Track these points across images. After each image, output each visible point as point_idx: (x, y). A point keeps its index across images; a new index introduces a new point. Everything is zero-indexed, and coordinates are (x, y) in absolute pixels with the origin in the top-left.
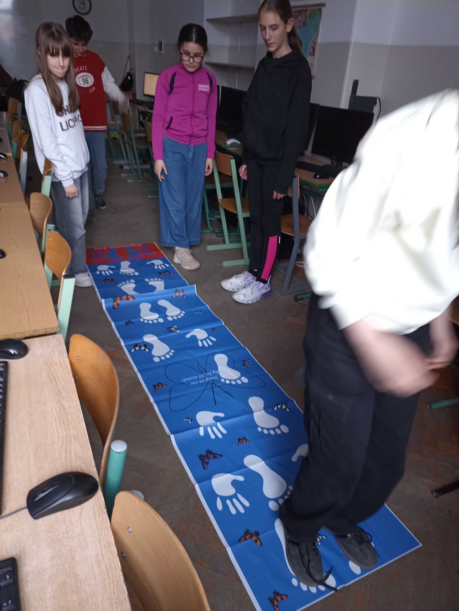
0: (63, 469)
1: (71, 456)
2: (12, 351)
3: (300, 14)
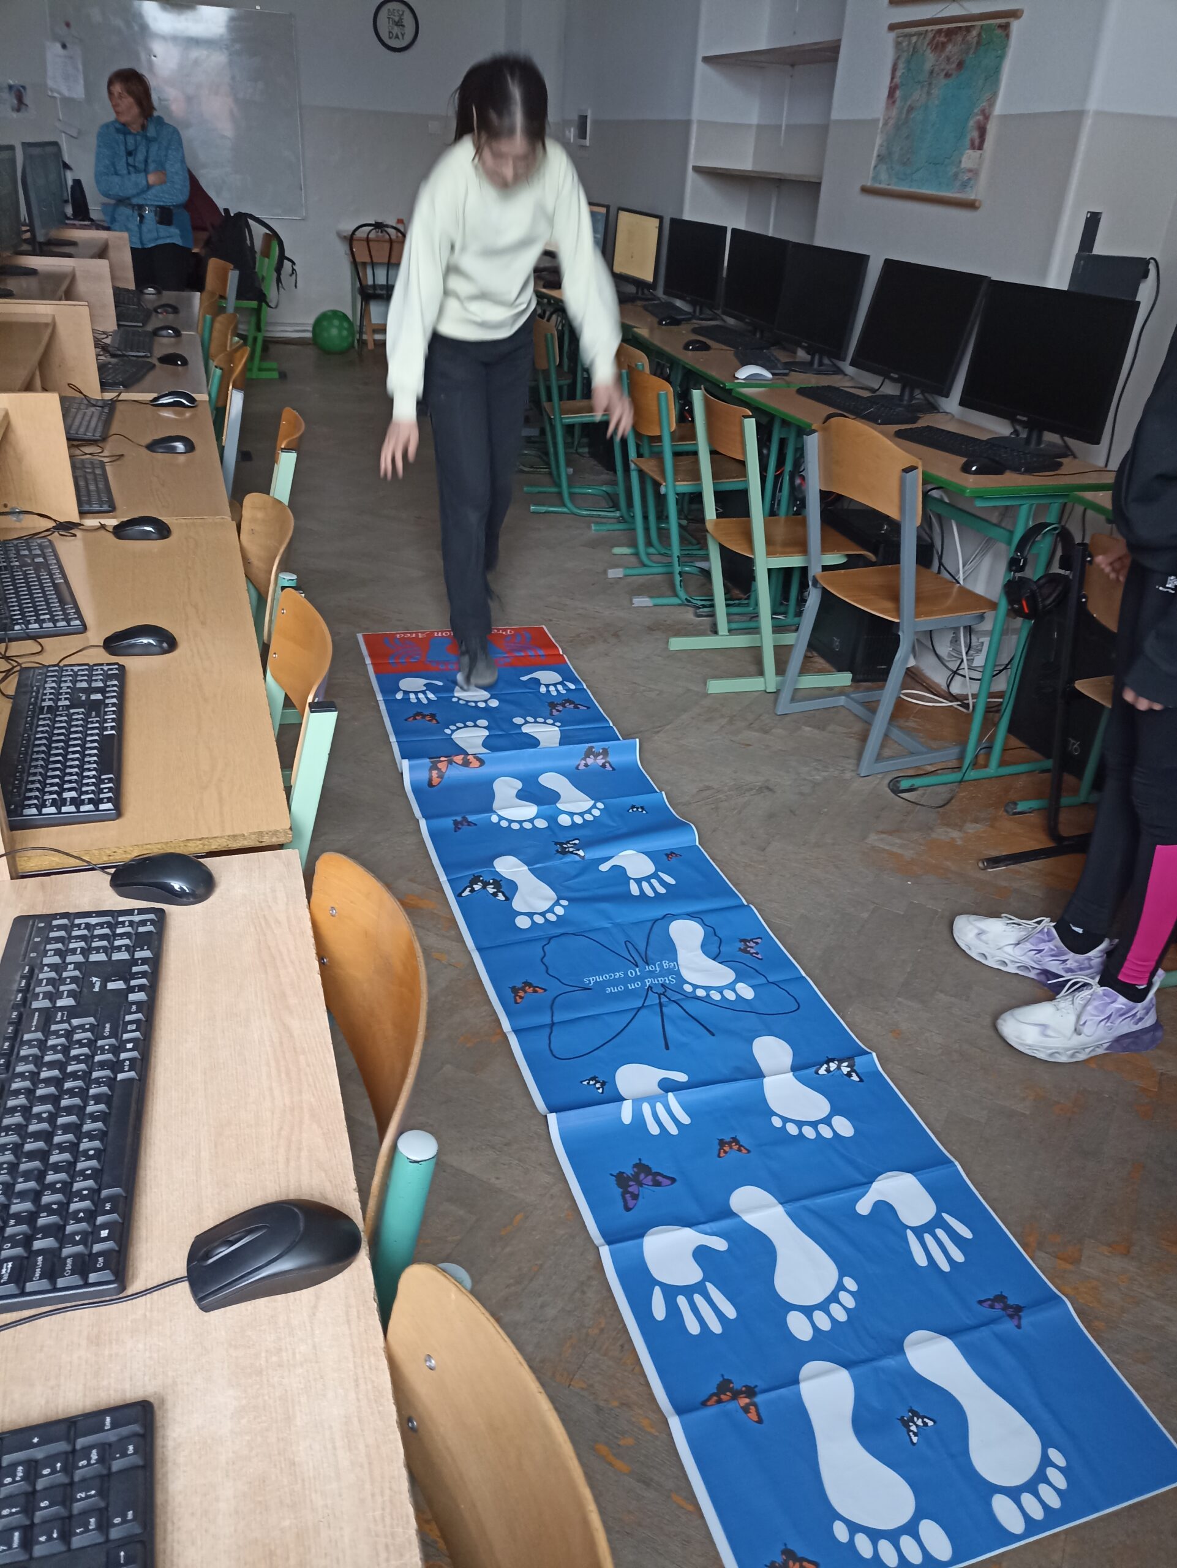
0: (278, 1189)
1: (299, 1157)
2: (176, 885)
3: (950, 40)
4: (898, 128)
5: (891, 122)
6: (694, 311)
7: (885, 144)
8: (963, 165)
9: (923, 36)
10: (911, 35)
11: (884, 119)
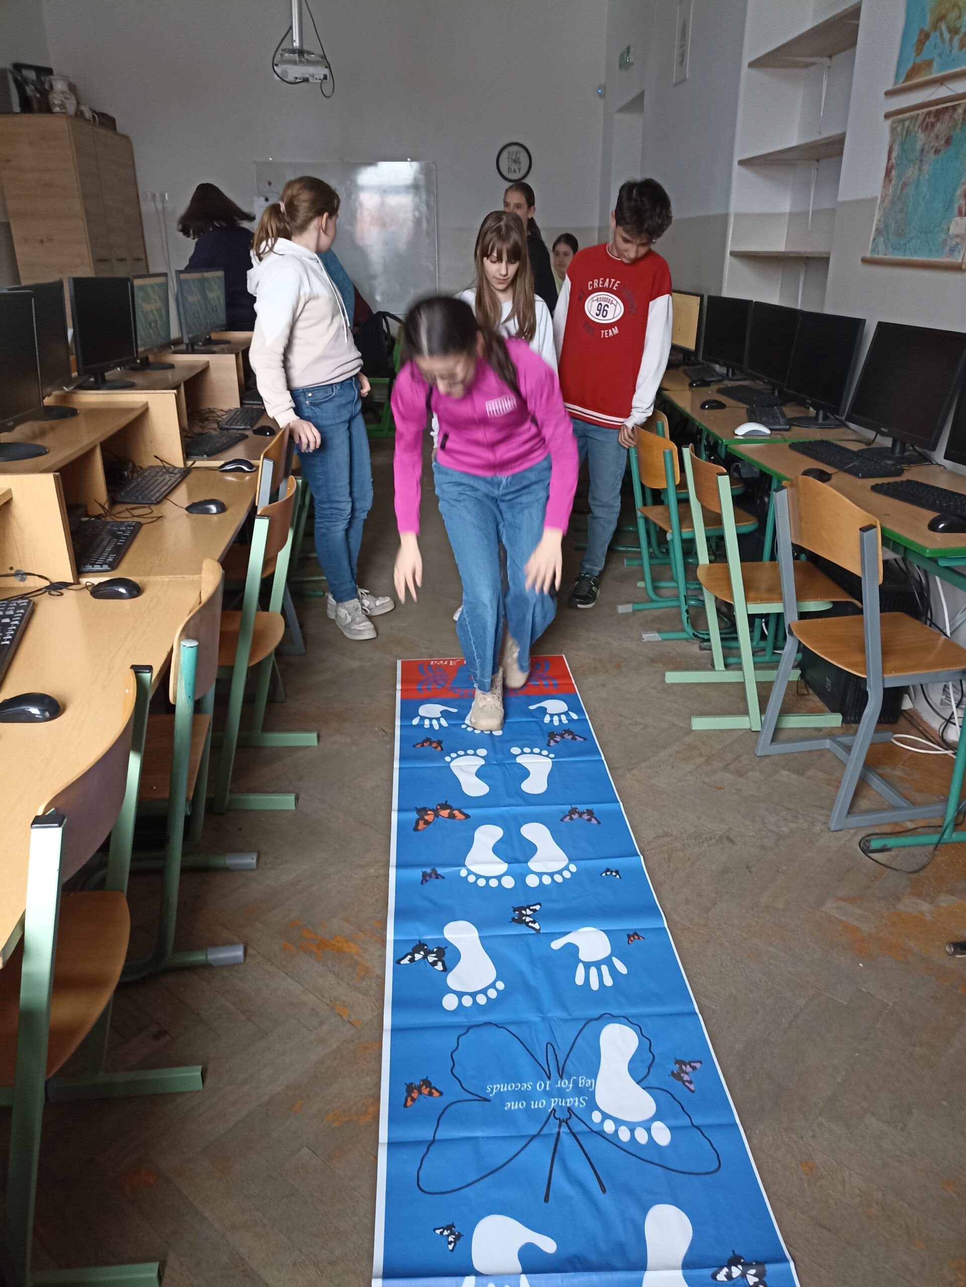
3: (938, 120)
4: (893, 203)
5: (889, 198)
6: (728, 374)
7: (883, 219)
8: (951, 232)
9: (914, 120)
10: (904, 120)
11: (882, 196)
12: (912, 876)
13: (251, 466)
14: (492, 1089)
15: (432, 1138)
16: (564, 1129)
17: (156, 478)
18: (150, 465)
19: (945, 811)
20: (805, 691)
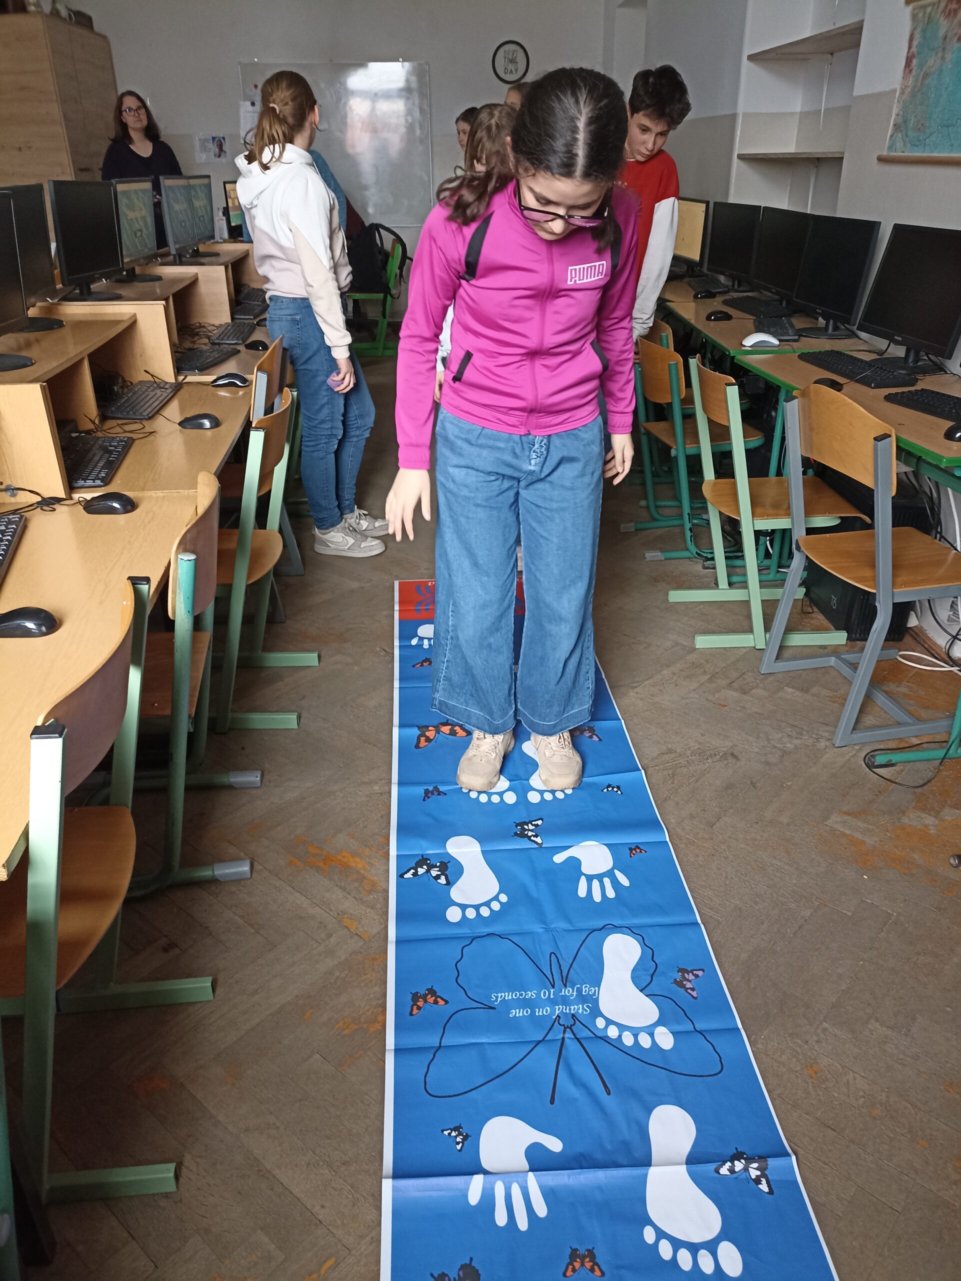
4: (913, 95)
5: (909, 89)
6: (733, 285)
7: (901, 113)
9: (937, 6)
10: (926, 7)
11: (901, 89)
12: (916, 790)
13: (244, 380)
14: (497, 997)
15: (438, 1045)
16: (569, 1035)
17: (147, 393)
18: (140, 380)
19: (951, 726)
20: (810, 610)
